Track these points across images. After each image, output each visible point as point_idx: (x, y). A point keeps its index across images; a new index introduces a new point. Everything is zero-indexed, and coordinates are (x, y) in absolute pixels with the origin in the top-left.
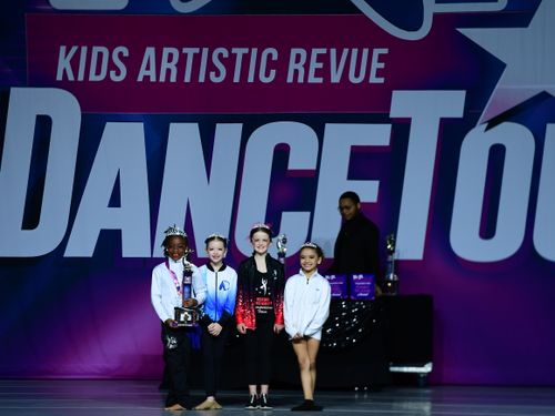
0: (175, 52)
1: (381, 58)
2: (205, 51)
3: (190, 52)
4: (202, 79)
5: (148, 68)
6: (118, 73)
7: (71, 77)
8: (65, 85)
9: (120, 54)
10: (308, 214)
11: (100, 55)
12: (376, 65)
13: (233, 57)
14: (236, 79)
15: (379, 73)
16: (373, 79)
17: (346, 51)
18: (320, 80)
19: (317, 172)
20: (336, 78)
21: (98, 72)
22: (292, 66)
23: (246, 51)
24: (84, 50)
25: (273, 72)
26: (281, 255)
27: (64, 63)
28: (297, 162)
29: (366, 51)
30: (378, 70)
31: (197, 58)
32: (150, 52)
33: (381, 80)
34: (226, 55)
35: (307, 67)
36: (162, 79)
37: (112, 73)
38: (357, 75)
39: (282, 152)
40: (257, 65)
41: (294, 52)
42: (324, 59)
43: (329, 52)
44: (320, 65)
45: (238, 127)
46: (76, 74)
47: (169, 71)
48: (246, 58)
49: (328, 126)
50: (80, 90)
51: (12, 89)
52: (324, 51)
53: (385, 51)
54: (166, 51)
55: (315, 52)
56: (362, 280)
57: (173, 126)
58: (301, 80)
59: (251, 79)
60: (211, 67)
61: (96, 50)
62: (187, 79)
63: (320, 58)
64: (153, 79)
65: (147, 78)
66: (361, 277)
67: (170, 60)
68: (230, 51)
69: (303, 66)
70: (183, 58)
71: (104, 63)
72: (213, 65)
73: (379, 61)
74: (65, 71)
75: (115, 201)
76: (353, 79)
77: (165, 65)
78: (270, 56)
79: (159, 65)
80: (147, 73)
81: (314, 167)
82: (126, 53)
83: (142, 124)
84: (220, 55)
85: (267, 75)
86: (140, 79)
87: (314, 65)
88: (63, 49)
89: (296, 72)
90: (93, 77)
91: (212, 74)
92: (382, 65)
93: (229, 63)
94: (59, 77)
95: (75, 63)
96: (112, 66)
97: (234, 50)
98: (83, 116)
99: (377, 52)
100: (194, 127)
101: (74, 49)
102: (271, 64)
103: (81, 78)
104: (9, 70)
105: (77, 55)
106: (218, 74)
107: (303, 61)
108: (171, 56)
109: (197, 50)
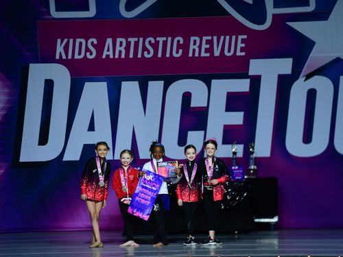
0: (124, 40)
1: (243, 41)
2: (141, 39)
3: (132, 40)
4: (139, 56)
5: (108, 50)
6: (91, 54)
7: (64, 57)
8: (61, 61)
9: (92, 43)
10: (203, 132)
11: (81, 43)
12: (240, 45)
13: (157, 42)
14: (160, 55)
15: (242, 50)
16: (239, 53)
17: (222, 37)
18: (208, 55)
19: (207, 108)
20: (217, 53)
21: (80, 54)
22: (192, 47)
23: (165, 39)
24: (71, 40)
25: (181, 51)
27: (60, 49)
29: (234, 37)
30: (241, 48)
31: (137, 44)
32: (109, 41)
33: (243, 54)
34: (153, 41)
35: (200, 47)
36: (117, 56)
37: (88, 54)
38: (229, 51)
39: (187, 97)
40: (171, 47)
41: (192, 39)
42: (210, 42)
43: (212, 38)
44: (208, 46)
45: (161, 83)
46: (67, 54)
47: (120, 52)
48: (165, 43)
49: (214, 82)
50: (70, 64)
51: (31, 65)
52: (209, 38)
53: (245, 37)
54: (119, 40)
55: (205, 38)
56: (237, 170)
57: (124, 84)
58: (197, 55)
59: (168, 55)
60: (145, 49)
61: (78, 41)
62: (131, 56)
63: (208, 42)
64: (111, 56)
65: (108, 56)
66: (237, 167)
67: (121, 45)
68: (155, 39)
69: (198, 47)
70: (128, 44)
71: (84, 48)
72: (146, 48)
73: (242, 43)
74: (60, 53)
75: (91, 127)
76: (227, 54)
77: (118, 48)
78: (178, 41)
79: (115, 49)
80: (108, 53)
81: (206, 105)
82: (95, 42)
83: (106, 83)
84: (150, 42)
85: (177, 52)
86: (104, 57)
87: (204, 46)
88: (59, 41)
89: (194, 50)
90: (77, 57)
91: (146, 53)
92: (243, 45)
93: (155, 46)
94: (57, 57)
95: (66, 49)
96: (87, 50)
97: (158, 39)
98: (71, 79)
99: (240, 37)
100: (136, 84)
101: (66, 40)
102: (179, 46)
103: (70, 57)
104: (28, 54)
105: (68, 44)
106: (149, 53)
107: (198, 43)
108: (121, 43)
109: (136, 39)
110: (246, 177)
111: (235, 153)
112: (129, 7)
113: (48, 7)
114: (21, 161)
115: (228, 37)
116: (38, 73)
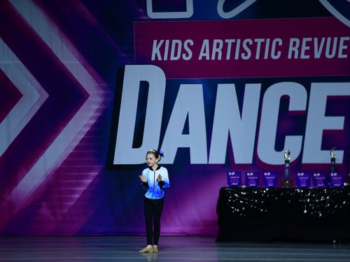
0: (221, 42)
1: (345, 43)
2: (239, 41)
3: (230, 42)
4: (237, 58)
5: (205, 52)
6: (187, 55)
7: (160, 59)
8: (156, 63)
9: (189, 44)
10: (301, 137)
11: (177, 45)
12: (342, 47)
13: (255, 44)
14: (257, 57)
15: (344, 52)
16: (341, 56)
17: (323, 39)
18: (308, 57)
19: (306, 112)
20: (317, 55)
21: (176, 55)
22: (291, 49)
23: (263, 40)
24: (168, 42)
25: (279, 53)
26: (287, 161)
27: (156, 50)
28: (294, 106)
29: (336, 39)
30: (343, 50)
31: (234, 45)
32: (206, 42)
33: (345, 56)
34: (251, 43)
35: (300, 49)
36: (213, 58)
37: (184, 55)
38: (330, 53)
39: (285, 100)
40: (270, 49)
41: (292, 40)
42: (310, 44)
43: (313, 40)
44: (308, 48)
45: (258, 86)
46: (163, 56)
47: (217, 53)
48: (263, 45)
49: (314, 85)
50: (164, 65)
51: (126, 66)
52: (310, 39)
53: (347, 38)
54: (216, 41)
55: (305, 40)
57: (220, 86)
58: (296, 57)
59: (266, 57)
60: (242, 50)
61: (174, 42)
62: (228, 58)
63: (308, 44)
64: (208, 58)
65: (204, 57)
66: (336, 174)
67: (218, 46)
68: (253, 41)
69: (297, 48)
70: (225, 45)
71: (179, 50)
72: (243, 48)
73: (344, 45)
74: (156, 54)
75: (186, 130)
76: (328, 55)
77: (215, 50)
78: (277, 43)
79: (212, 50)
80: (204, 55)
81: (304, 109)
82: (192, 43)
83: (201, 85)
84: (248, 43)
85: (276, 54)
86: (200, 58)
87: (304, 48)
88: (155, 42)
89: (293, 52)
90: (173, 58)
91: (243, 55)
92: (346, 47)
93: (253, 48)
94: (153, 58)
95: (162, 50)
96: (183, 51)
97: (256, 40)
98: (167, 80)
99: (343, 39)
100: (233, 86)
101: (162, 41)
102: (278, 48)
103: (166, 58)
104: (124, 55)
105: (164, 45)
106: (246, 55)
107: (298, 45)
108: (218, 45)
109: (234, 41)
110: (345, 184)
111: (333, 160)
112: (227, 8)
113: (145, 7)
114: (114, 163)
115: (329, 39)
116: (133, 75)
